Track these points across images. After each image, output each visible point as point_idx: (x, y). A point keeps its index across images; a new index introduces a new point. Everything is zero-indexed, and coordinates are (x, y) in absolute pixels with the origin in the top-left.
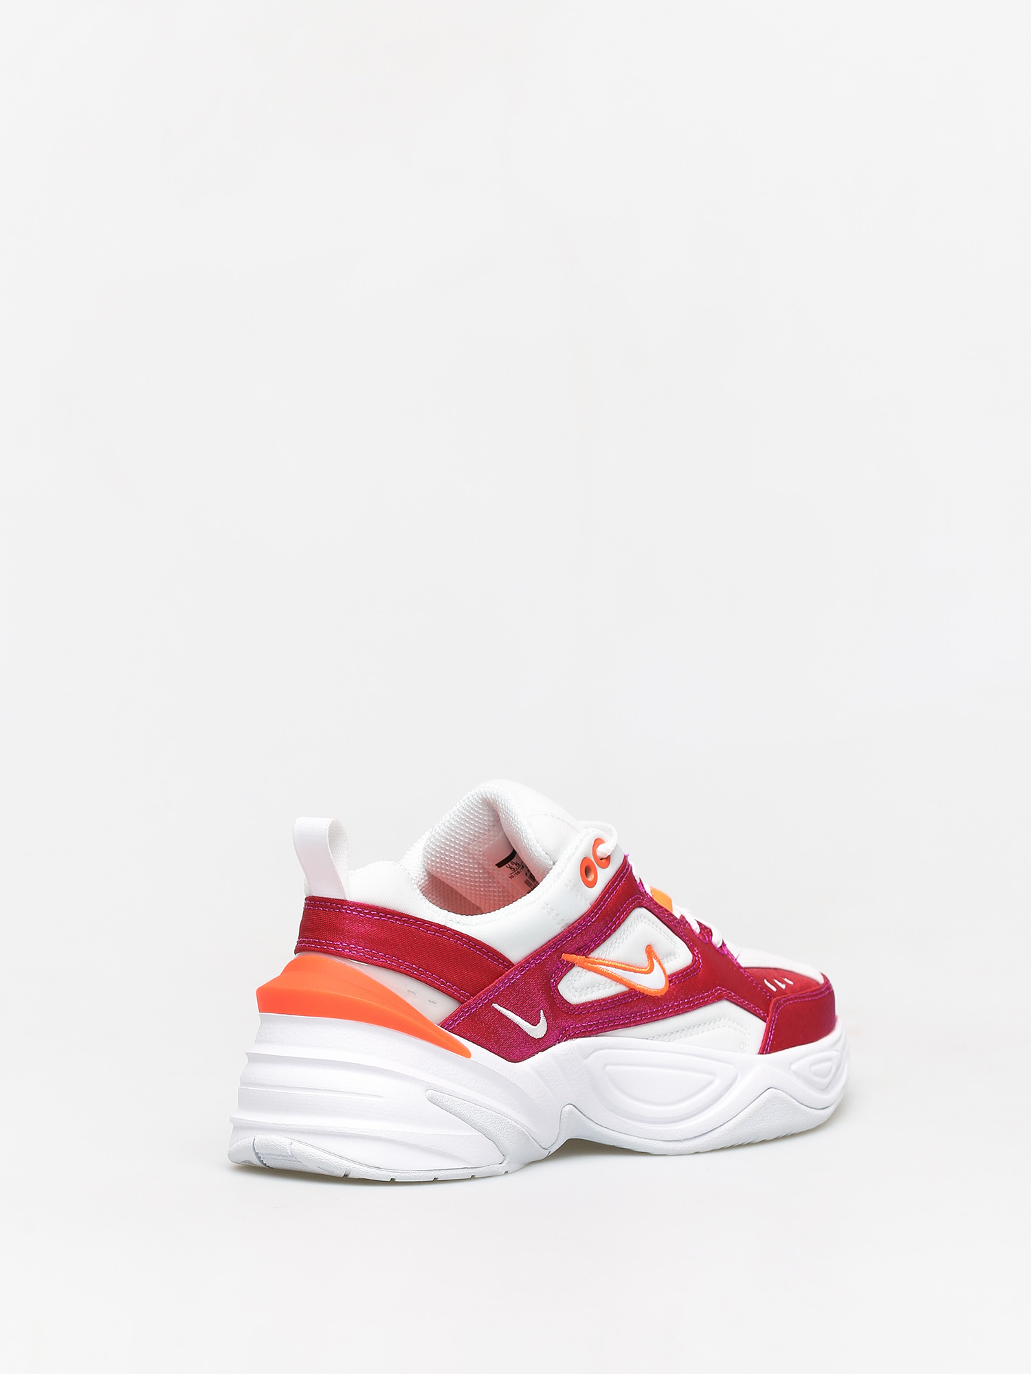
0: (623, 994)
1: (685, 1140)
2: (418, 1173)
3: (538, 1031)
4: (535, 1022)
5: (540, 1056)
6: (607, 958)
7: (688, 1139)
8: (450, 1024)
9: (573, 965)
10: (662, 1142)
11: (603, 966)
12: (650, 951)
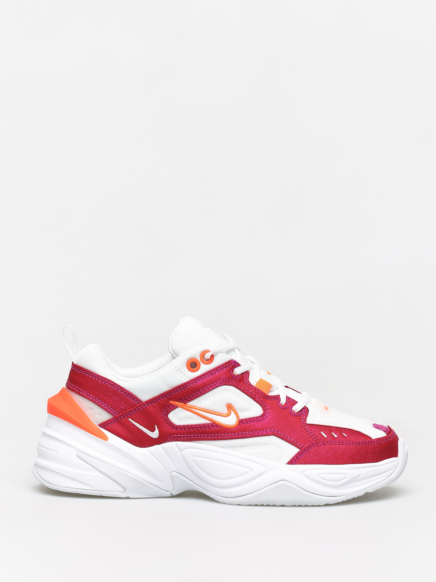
0: (208, 424)
1: (231, 497)
2: (66, 488)
3: (155, 434)
4: (153, 430)
5: (157, 447)
6: (198, 406)
7: (232, 497)
8: (104, 425)
9: (177, 407)
10: (221, 497)
11: (195, 410)
12: (230, 407)
